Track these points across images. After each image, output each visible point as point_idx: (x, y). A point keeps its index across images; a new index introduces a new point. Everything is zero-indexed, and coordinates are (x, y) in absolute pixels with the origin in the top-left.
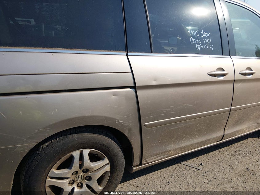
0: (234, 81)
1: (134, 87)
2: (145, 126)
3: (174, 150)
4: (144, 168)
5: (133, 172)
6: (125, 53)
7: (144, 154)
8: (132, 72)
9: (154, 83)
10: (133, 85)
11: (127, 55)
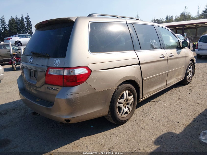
0: (168, 59)
1: (139, 64)
2: (144, 80)
3: (152, 91)
4: (143, 100)
5: (140, 102)
6: (134, 51)
7: (143, 93)
8: (138, 58)
9: (145, 62)
10: (139, 63)
11: (135, 51)
